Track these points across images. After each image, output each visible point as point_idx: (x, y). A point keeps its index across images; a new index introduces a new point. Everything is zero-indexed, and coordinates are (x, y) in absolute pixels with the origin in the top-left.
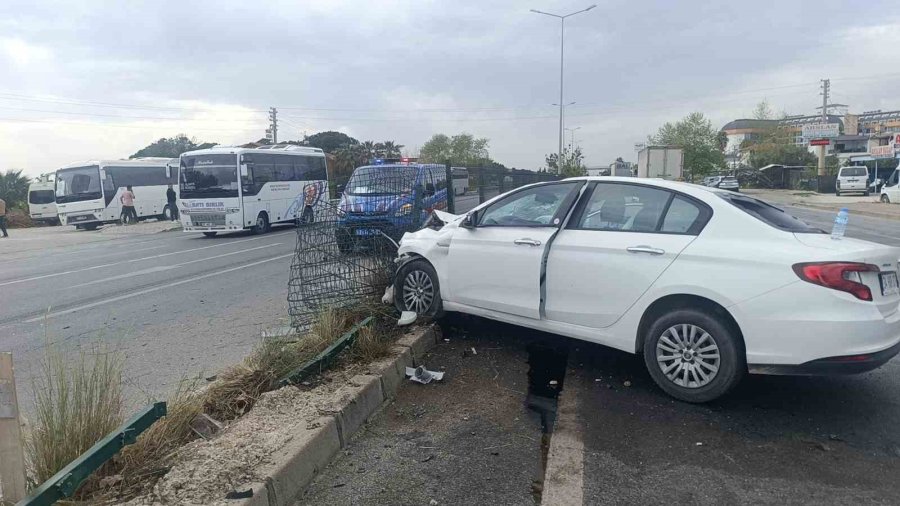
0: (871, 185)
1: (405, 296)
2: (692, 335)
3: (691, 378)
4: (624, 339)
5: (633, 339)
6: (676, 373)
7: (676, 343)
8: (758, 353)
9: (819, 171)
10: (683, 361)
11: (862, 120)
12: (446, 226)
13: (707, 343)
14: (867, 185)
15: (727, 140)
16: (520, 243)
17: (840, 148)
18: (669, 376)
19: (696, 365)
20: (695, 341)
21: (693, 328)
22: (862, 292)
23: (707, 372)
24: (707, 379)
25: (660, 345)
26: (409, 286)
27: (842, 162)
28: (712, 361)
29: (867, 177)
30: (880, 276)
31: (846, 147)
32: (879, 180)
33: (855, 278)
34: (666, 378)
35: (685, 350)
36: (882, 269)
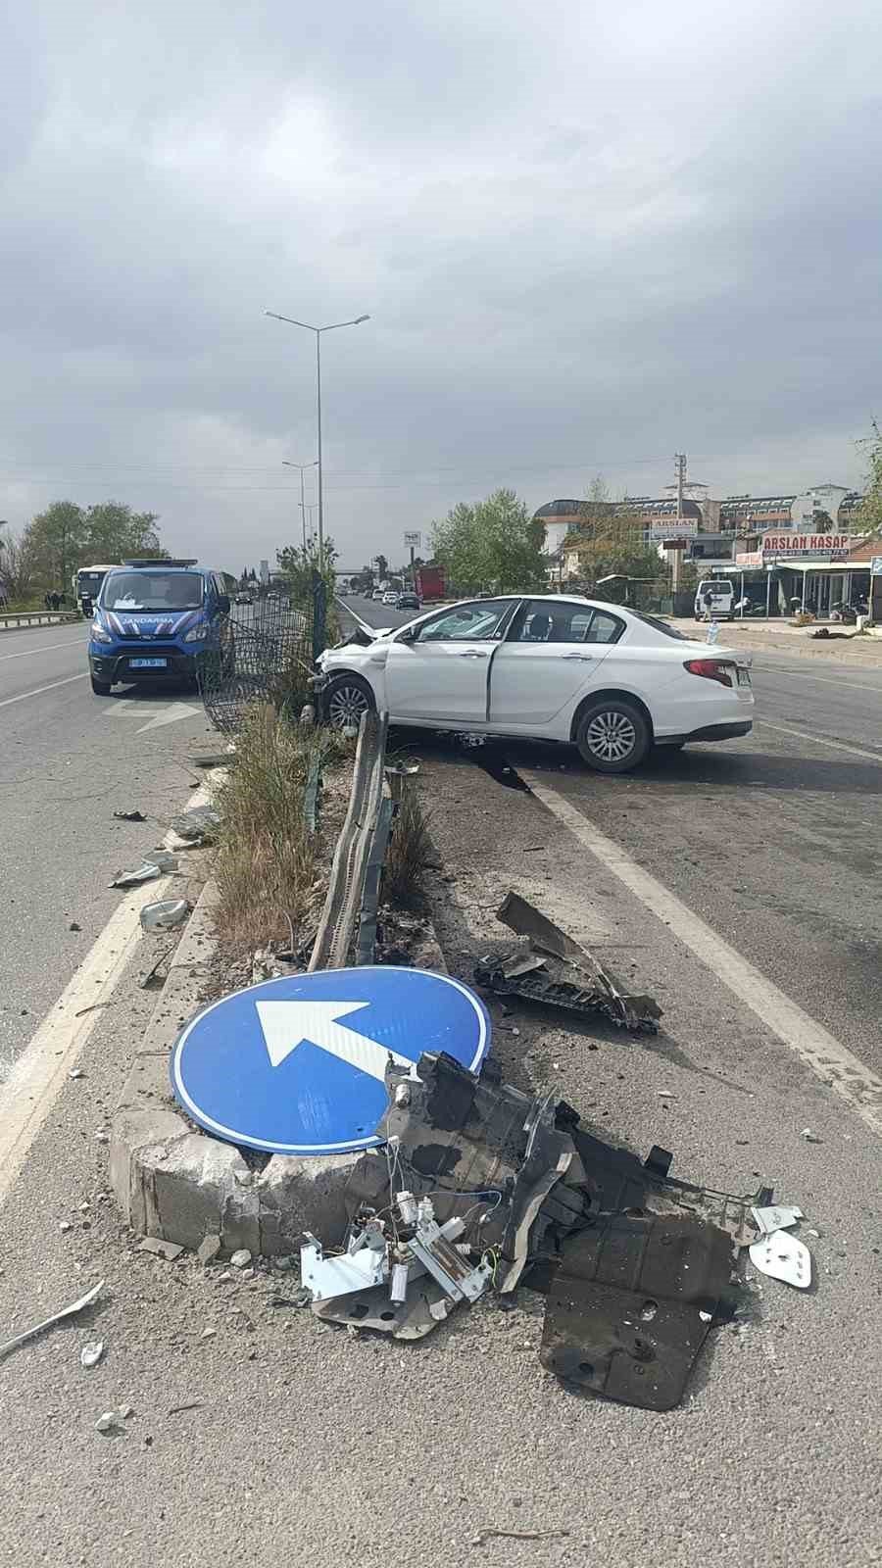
0: (737, 607)
1: (332, 715)
2: (615, 722)
3: (614, 754)
4: (560, 729)
5: (568, 730)
6: (603, 752)
7: (602, 728)
8: (663, 727)
9: (675, 585)
10: (608, 741)
11: (727, 509)
12: (374, 642)
13: (626, 725)
14: (732, 607)
15: (545, 533)
16: (465, 655)
17: (699, 551)
18: (598, 755)
19: (618, 743)
20: (617, 725)
21: (616, 714)
22: (726, 681)
23: (626, 747)
24: (626, 753)
25: (590, 732)
26: (337, 704)
27: (702, 572)
28: (629, 739)
29: (731, 595)
30: (738, 669)
31: (706, 550)
32: (746, 599)
33: (722, 670)
34: (595, 756)
35: (609, 733)
36: (739, 665)
